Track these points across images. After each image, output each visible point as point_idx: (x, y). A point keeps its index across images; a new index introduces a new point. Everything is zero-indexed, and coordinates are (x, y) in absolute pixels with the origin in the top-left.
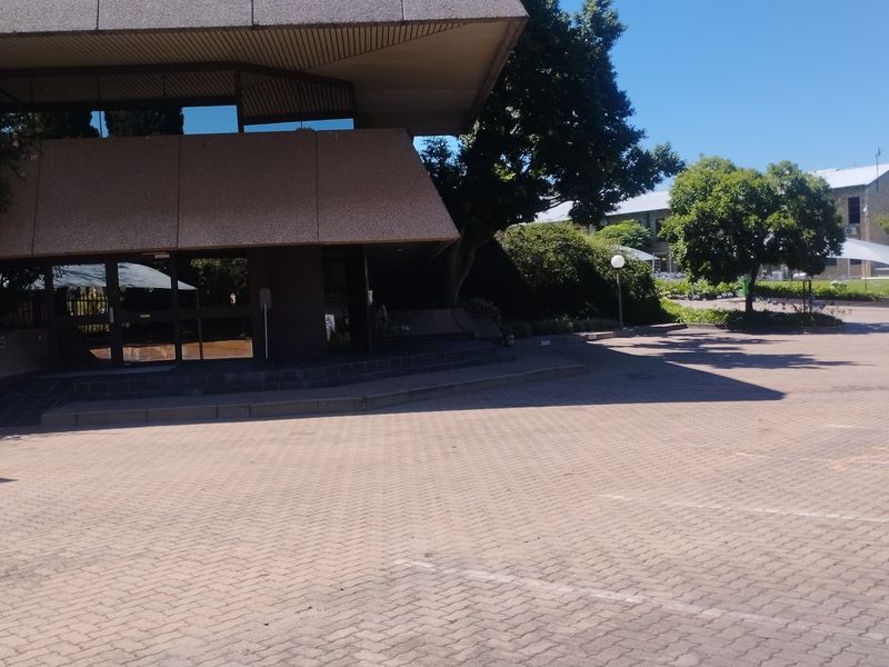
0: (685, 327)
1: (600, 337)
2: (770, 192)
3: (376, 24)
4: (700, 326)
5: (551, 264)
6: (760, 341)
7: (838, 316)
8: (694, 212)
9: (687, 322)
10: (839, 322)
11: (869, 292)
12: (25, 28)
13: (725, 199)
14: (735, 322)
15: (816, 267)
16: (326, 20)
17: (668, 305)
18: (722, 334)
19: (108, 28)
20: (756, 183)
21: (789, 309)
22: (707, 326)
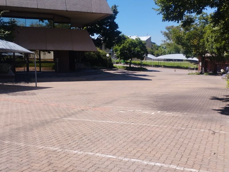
0: (118, 69)
1: (105, 71)
2: (135, 43)
3: (88, 12)
4: (121, 69)
5: (92, 55)
6: (135, 72)
7: (146, 68)
8: (122, 46)
9: (119, 68)
10: (147, 69)
11: (147, 64)
12: (24, 6)
13: (128, 44)
14: (127, 69)
15: (142, 59)
16: (79, 11)
17: (115, 65)
18: (126, 71)
19: (40, 8)
20: (133, 41)
21: (137, 67)
22: (122, 69)
